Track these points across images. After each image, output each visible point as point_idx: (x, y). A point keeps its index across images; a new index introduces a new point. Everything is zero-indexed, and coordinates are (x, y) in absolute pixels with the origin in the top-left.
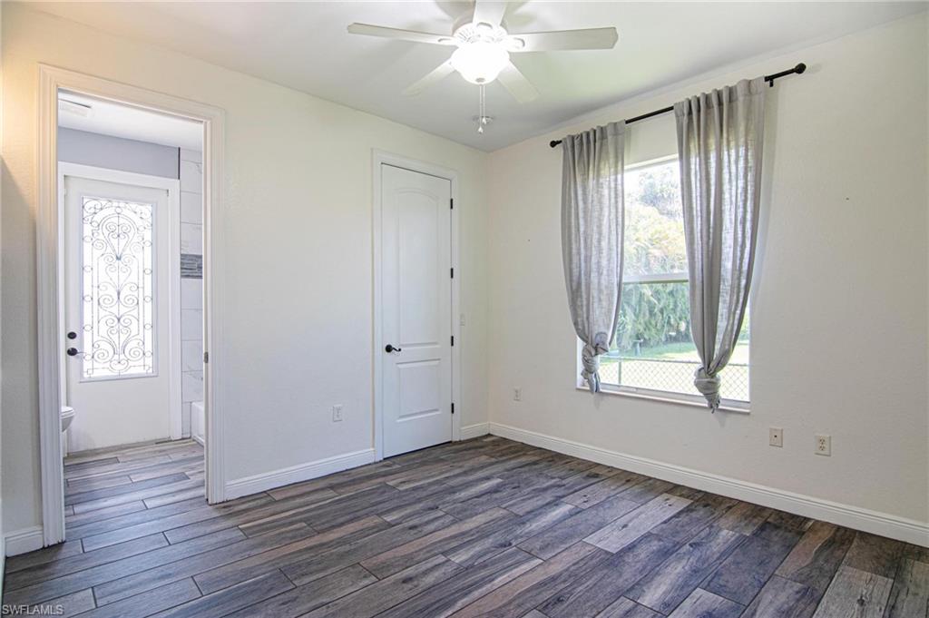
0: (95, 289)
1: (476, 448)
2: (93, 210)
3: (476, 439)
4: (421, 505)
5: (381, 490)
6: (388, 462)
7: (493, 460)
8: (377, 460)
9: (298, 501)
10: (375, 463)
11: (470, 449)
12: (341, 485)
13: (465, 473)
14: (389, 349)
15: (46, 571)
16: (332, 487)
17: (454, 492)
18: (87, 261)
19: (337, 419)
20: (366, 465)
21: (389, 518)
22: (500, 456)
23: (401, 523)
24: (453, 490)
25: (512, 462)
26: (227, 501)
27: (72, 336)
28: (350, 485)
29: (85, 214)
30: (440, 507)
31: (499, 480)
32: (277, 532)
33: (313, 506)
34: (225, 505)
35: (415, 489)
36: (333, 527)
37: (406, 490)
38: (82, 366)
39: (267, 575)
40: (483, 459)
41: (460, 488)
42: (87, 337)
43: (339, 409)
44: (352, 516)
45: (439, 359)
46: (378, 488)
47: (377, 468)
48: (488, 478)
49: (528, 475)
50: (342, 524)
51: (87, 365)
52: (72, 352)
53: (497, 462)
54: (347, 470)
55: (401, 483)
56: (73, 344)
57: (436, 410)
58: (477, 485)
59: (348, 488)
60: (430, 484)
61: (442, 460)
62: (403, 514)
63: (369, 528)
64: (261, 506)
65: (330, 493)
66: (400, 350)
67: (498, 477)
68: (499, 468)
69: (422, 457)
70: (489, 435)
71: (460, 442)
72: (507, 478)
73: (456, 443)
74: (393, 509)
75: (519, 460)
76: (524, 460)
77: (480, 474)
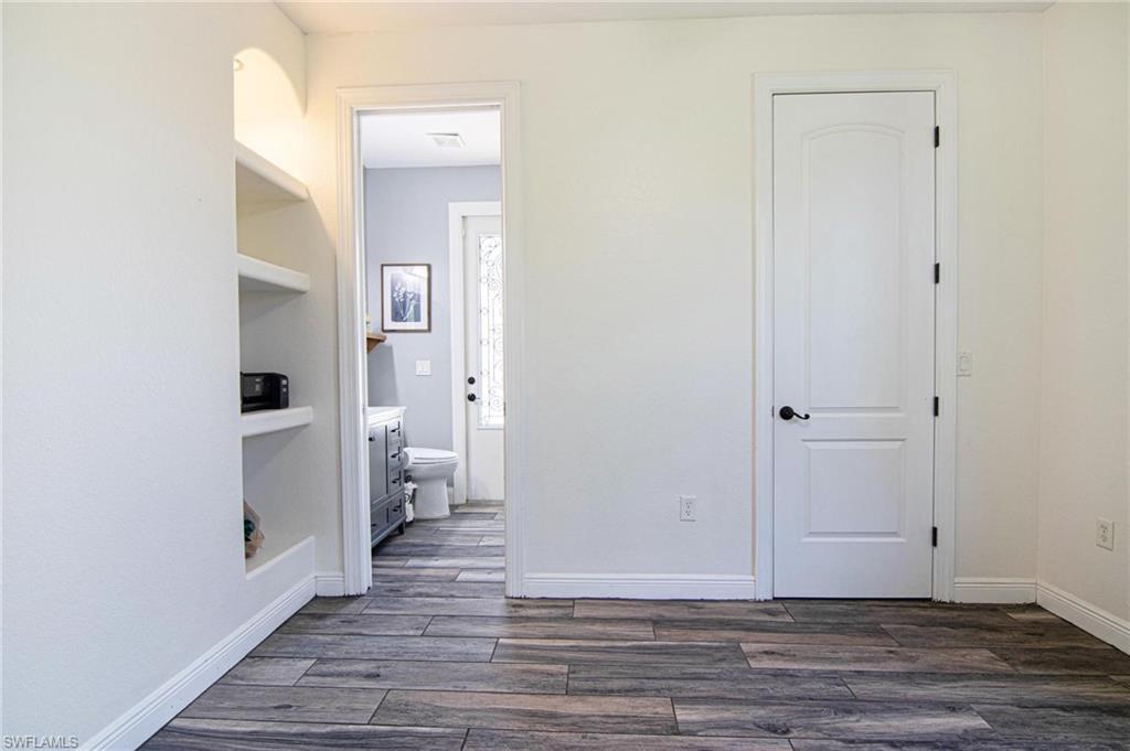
0: (491, 332)
1: (980, 627)
2: (488, 249)
3: (993, 608)
4: (761, 712)
5: (719, 655)
6: (779, 606)
7: (1003, 667)
8: (762, 597)
9: (598, 628)
10: (755, 601)
11: (963, 626)
12: (672, 623)
13: (909, 677)
14: (787, 413)
15: (319, 623)
16: (657, 623)
17: (849, 712)
18: (484, 304)
19: (685, 516)
20: (737, 601)
21: (684, 715)
22: (1028, 663)
23: (693, 734)
24: (849, 706)
25: (1053, 687)
26: (525, 598)
27: (471, 381)
28: (684, 628)
29: (482, 254)
30: (795, 733)
31: (980, 723)
32: (525, 667)
33: (603, 644)
34: (518, 603)
35: (778, 674)
36: (593, 692)
37: (761, 671)
38: (479, 413)
39: (449, 730)
40: (979, 657)
41: (873, 706)
42: (485, 381)
43: (689, 503)
44: (635, 683)
45: (903, 440)
46: (717, 649)
47: (750, 611)
48: (953, 708)
49: (1073, 736)
50: (610, 692)
51: (485, 411)
52: (472, 398)
53: (1008, 676)
54: (702, 600)
55: (766, 653)
56: (472, 389)
57: (895, 534)
58: (914, 714)
59: (675, 632)
60: (815, 675)
61: (885, 633)
62: (714, 716)
63: (636, 719)
64: (550, 619)
65: (645, 631)
66: (807, 417)
67: (979, 713)
68: (1004, 692)
69: (846, 615)
70: (1034, 607)
71: (952, 606)
72: (1005, 725)
73: (941, 605)
74: (705, 700)
75: (1074, 689)
76: (1089, 691)
77: (941, 691)
